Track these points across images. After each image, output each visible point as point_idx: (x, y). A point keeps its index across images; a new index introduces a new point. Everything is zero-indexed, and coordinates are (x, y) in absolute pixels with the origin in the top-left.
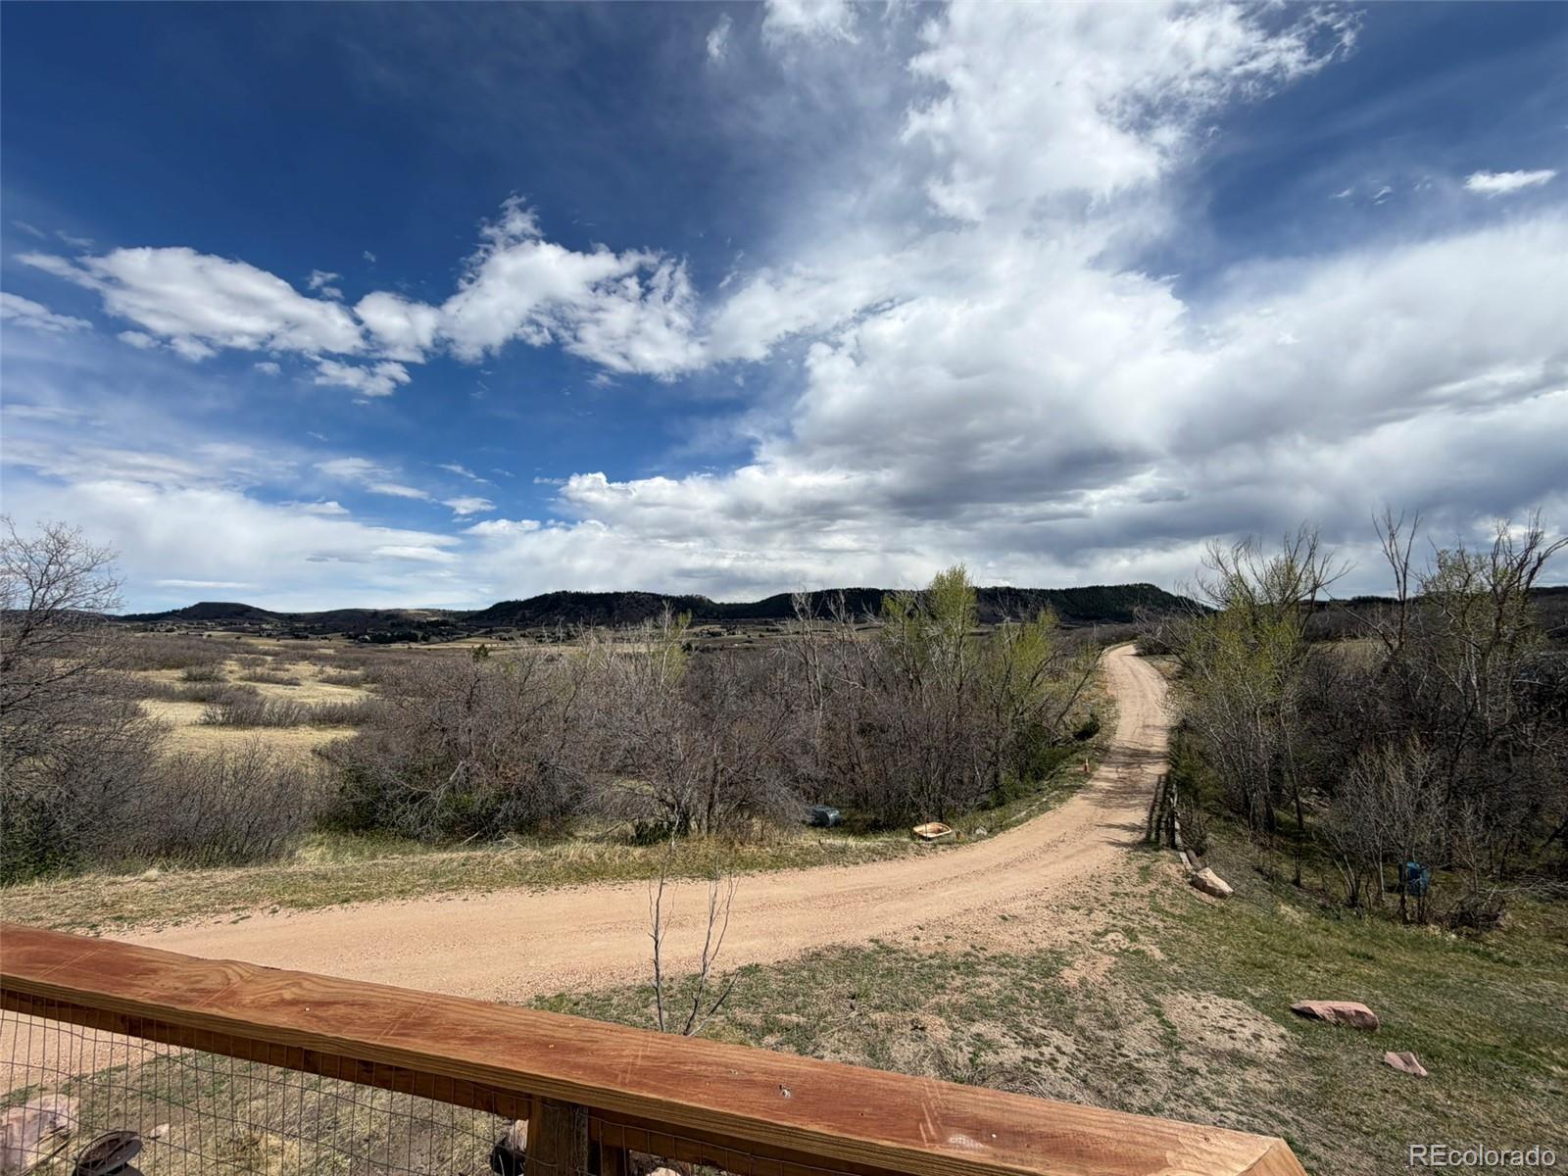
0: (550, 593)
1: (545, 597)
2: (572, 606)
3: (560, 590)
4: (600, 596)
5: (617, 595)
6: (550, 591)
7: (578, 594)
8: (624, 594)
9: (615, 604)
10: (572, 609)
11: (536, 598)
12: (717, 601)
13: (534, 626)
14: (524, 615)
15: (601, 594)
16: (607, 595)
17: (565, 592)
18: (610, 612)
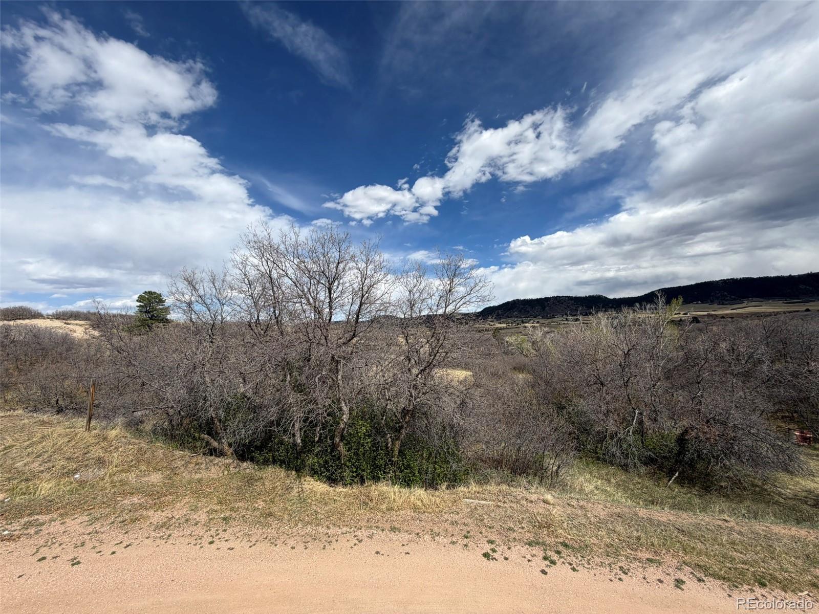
0: (510, 300)
1: (508, 303)
2: (522, 306)
3: (515, 299)
4: (537, 300)
5: (547, 299)
6: (510, 299)
7: (524, 300)
8: (550, 298)
9: (546, 304)
10: (522, 309)
11: (503, 304)
12: (611, 297)
13: (504, 318)
14: (498, 313)
15: (537, 299)
16: (541, 299)
17: (518, 300)
18: (544, 308)
